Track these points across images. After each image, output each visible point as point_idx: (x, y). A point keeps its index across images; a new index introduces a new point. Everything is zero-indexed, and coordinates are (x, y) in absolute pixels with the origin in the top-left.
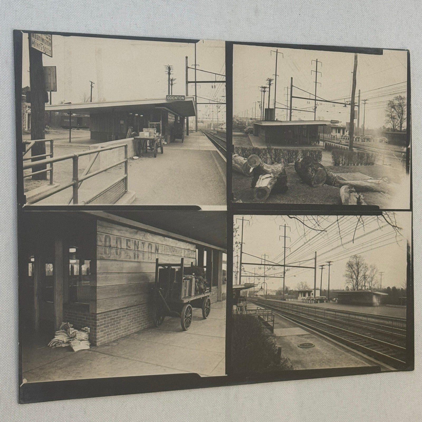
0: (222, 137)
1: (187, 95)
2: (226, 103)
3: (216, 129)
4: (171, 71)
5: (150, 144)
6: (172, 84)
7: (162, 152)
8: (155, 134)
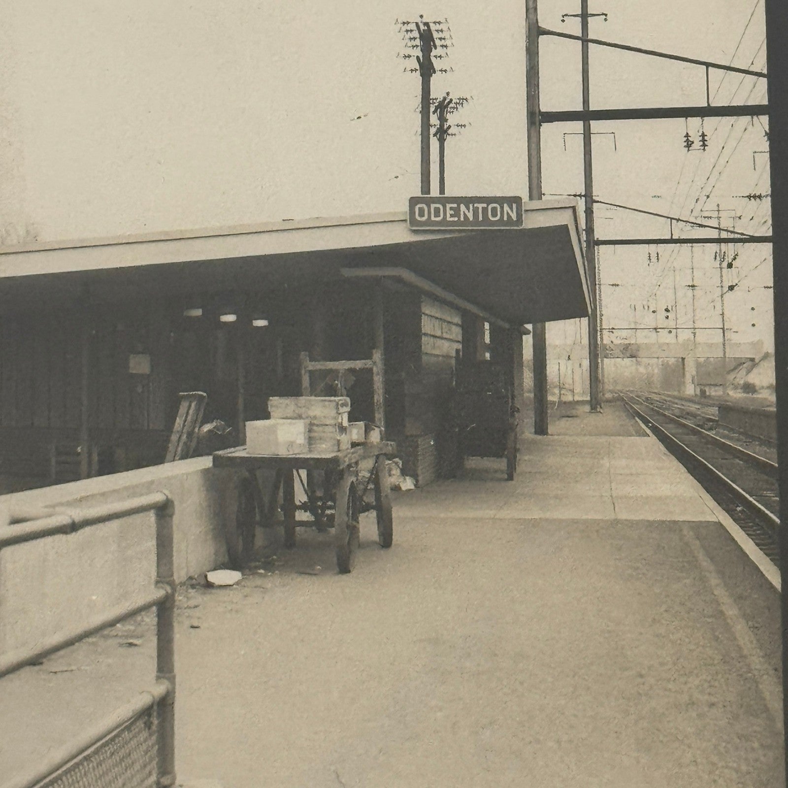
0: (749, 437)
1: (535, 190)
2: (770, 233)
3: (712, 392)
4: (434, 53)
5: (310, 490)
6: (442, 133)
7: (386, 541)
8: (342, 429)
